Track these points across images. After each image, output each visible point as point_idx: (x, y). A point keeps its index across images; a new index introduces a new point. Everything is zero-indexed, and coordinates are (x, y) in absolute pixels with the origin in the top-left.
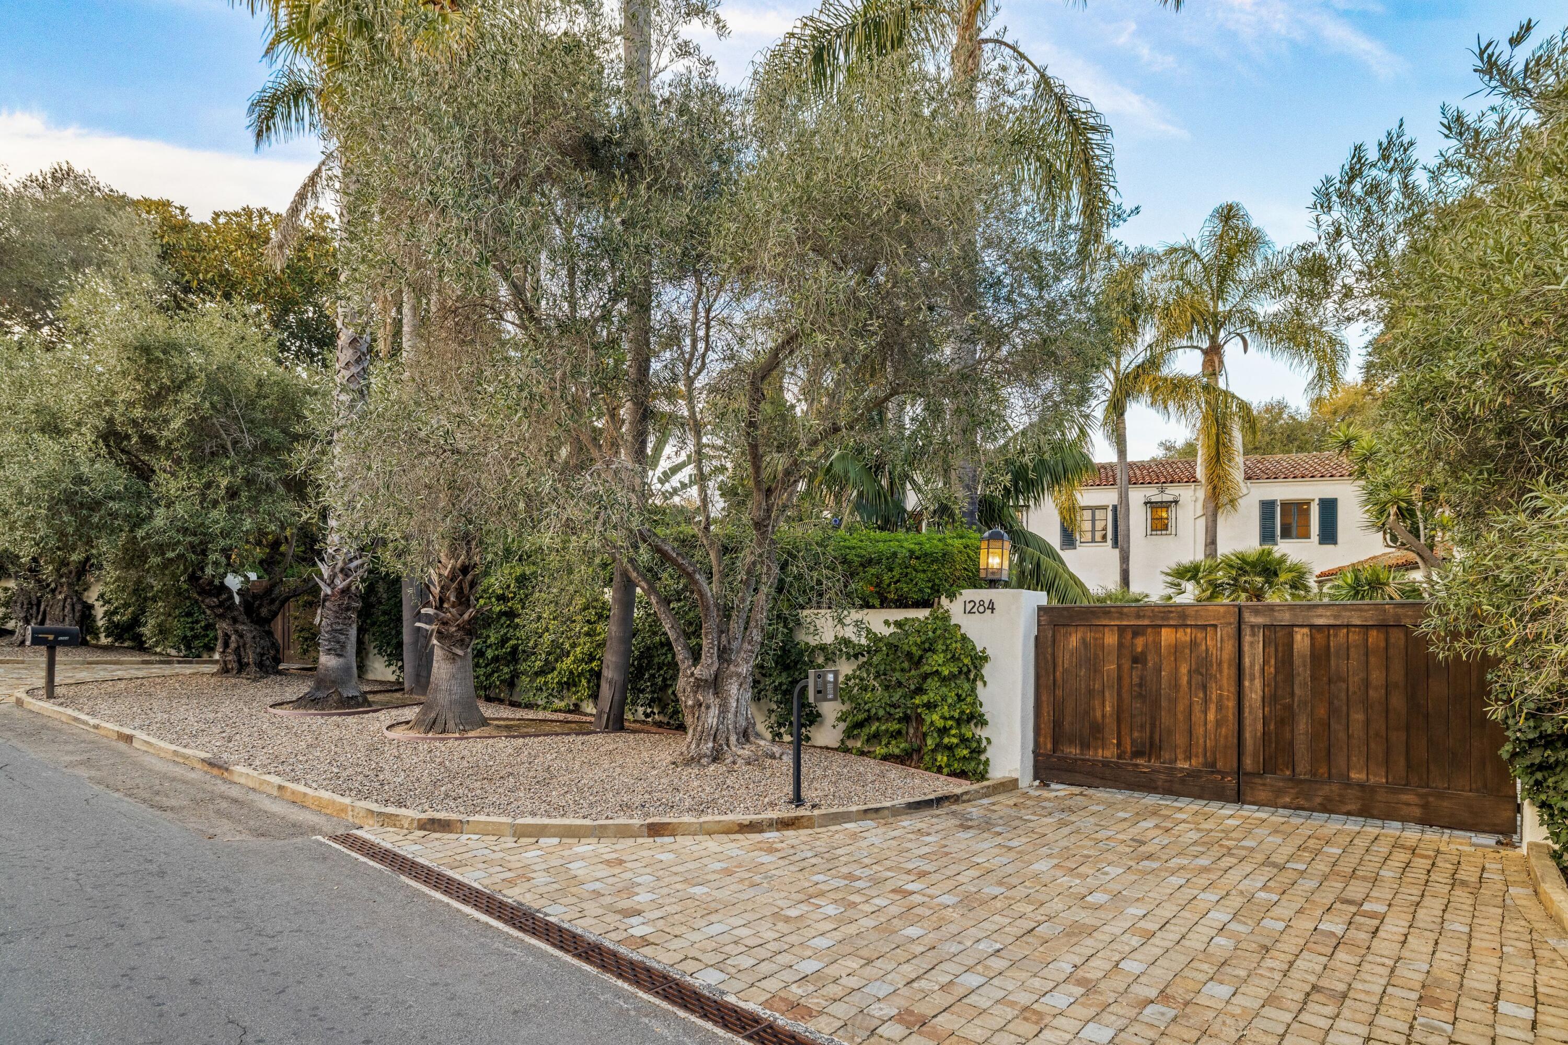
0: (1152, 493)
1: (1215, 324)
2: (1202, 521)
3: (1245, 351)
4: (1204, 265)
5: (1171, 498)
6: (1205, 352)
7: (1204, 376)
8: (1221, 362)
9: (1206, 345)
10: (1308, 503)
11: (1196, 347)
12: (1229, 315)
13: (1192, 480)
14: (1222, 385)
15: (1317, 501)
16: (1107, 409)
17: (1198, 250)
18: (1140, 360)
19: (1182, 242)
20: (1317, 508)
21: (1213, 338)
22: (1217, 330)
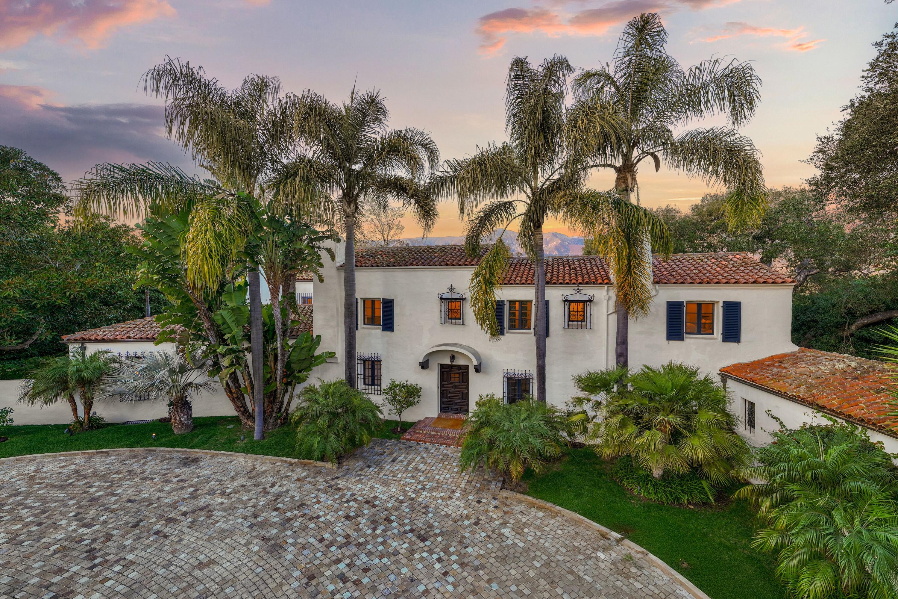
0: (569, 292)
1: (629, 142)
2: (614, 318)
3: (657, 169)
4: (618, 89)
5: (585, 298)
6: (618, 170)
7: (618, 192)
8: (634, 179)
9: (619, 163)
10: (713, 304)
11: (609, 166)
12: (643, 135)
13: (606, 281)
14: (633, 200)
15: (721, 304)
16: (524, 222)
17: (612, 74)
18: (556, 177)
19: (596, 67)
20: (721, 310)
21: (627, 157)
22: (630, 150)
